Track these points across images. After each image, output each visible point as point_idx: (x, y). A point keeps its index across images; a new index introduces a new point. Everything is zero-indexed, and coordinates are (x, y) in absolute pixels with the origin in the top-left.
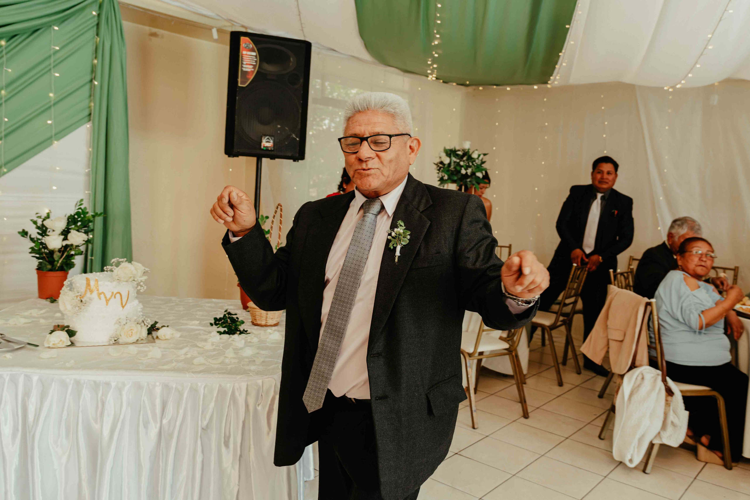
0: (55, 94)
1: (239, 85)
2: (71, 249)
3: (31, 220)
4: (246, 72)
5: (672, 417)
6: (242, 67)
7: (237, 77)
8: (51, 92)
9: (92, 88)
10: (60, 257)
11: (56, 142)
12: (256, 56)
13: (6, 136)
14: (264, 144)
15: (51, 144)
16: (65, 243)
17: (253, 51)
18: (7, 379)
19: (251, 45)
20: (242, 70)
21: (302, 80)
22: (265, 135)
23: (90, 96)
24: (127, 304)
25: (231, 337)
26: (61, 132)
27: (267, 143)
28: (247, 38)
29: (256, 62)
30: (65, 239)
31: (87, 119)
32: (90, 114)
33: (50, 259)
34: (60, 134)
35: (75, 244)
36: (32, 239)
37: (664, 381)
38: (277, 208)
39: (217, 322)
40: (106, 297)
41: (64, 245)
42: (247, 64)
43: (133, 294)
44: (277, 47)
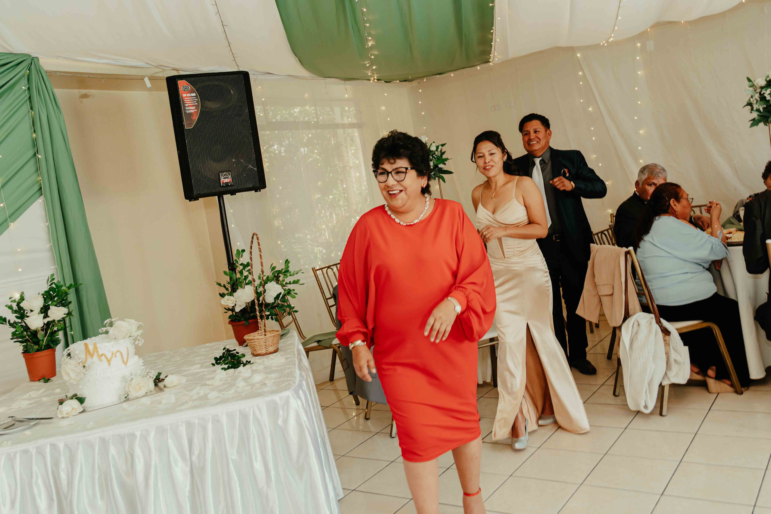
1: (187, 128)
2: (53, 326)
3: (6, 306)
4: (190, 114)
5: (673, 355)
6: (185, 110)
7: (181, 121)
9: (38, 161)
10: (44, 335)
11: (12, 224)
12: (196, 96)
14: (223, 181)
15: (7, 227)
16: (46, 321)
17: (192, 92)
18: (34, 452)
19: (190, 87)
20: (185, 113)
21: (247, 111)
23: (37, 170)
24: (129, 361)
25: (235, 371)
26: (15, 212)
27: (226, 179)
28: (184, 81)
29: (197, 102)
30: (46, 316)
31: (38, 194)
32: (41, 188)
33: (35, 340)
34: (15, 214)
35: (57, 319)
36: (11, 325)
37: (659, 322)
38: (253, 238)
39: (218, 362)
40: (107, 358)
41: (46, 323)
42: (189, 106)
43: (132, 350)
44: (216, 83)
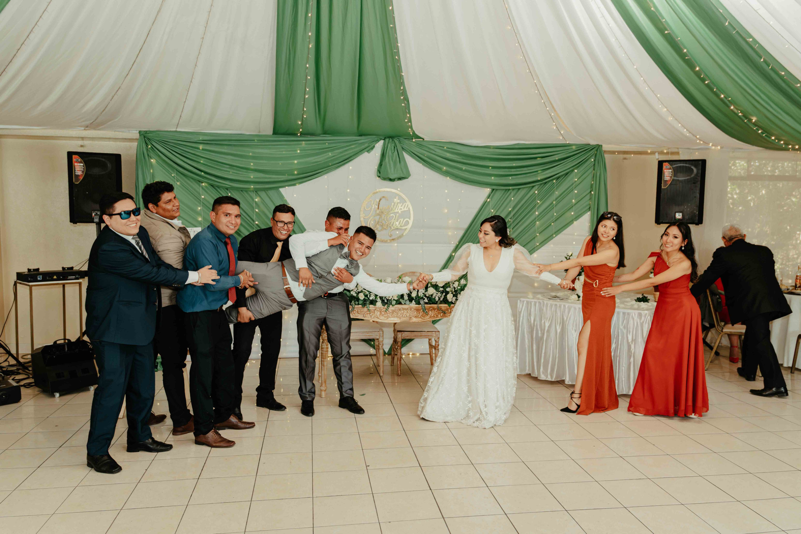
0: (575, 200)
1: (663, 187)
4: (666, 181)
6: (664, 178)
7: (661, 184)
8: (573, 199)
9: (591, 195)
11: (575, 222)
12: (672, 172)
13: (555, 221)
14: (676, 217)
15: (573, 223)
17: (670, 169)
19: (669, 166)
20: (664, 180)
22: (677, 212)
23: (590, 199)
25: (640, 303)
26: (577, 217)
27: (679, 216)
28: (667, 163)
29: (672, 175)
31: (588, 210)
32: (590, 207)
34: (577, 218)
39: (638, 299)
42: (667, 176)
44: (684, 165)
